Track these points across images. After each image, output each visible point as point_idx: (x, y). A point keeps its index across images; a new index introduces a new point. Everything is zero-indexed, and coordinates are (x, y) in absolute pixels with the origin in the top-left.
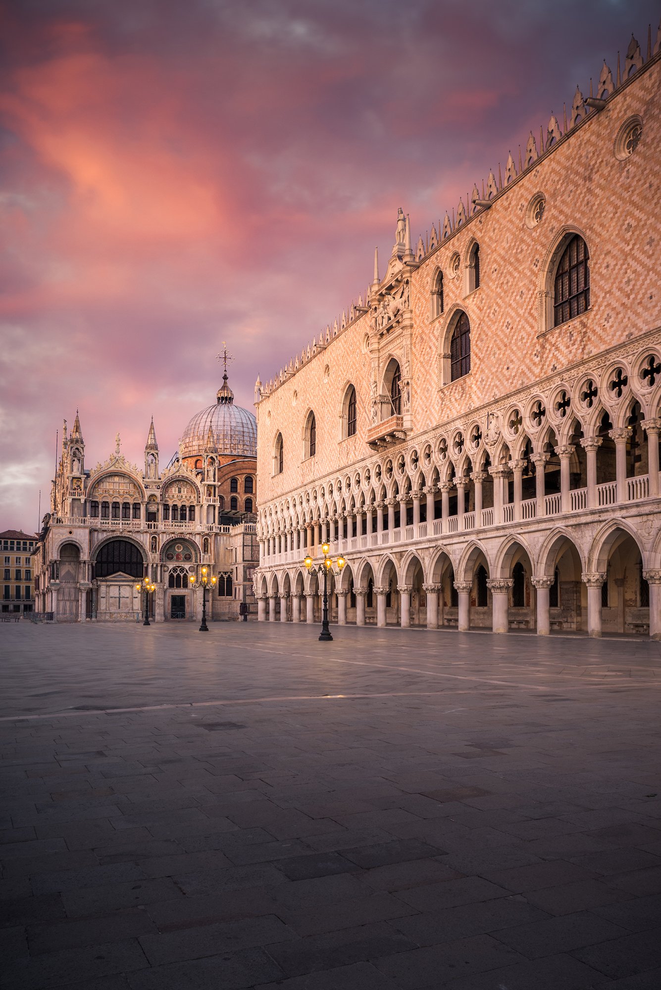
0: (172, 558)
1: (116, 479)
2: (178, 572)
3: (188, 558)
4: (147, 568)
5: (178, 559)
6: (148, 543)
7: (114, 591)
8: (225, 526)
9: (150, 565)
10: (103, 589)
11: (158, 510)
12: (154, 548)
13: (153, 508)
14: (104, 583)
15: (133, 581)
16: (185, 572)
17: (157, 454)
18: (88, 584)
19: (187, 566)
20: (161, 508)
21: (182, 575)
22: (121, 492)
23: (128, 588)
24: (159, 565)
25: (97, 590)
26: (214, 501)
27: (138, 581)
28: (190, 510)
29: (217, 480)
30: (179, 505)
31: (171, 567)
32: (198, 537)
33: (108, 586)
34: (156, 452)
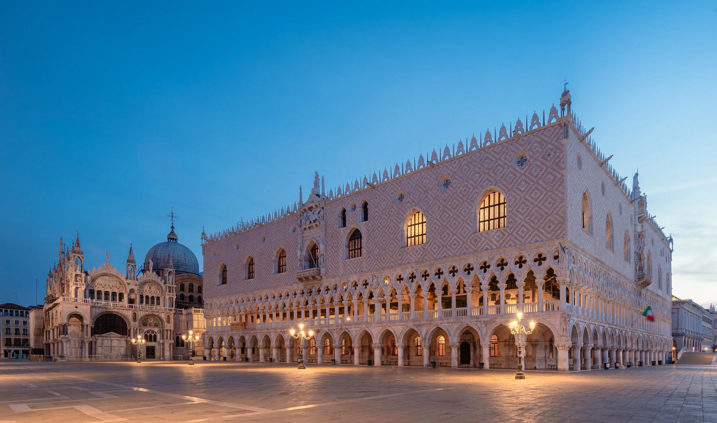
0: (147, 325)
1: (107, 278)
2: (150, 333)
3: (156, 326)
4: (130, 330)
5: (150, 325)
6: (131, 316)
7: (107, 342)
8: (180, 309)
9: (132, 329)
10: (99, 342)
11: (136, 297)
12: (135, 319)
13: (133, 296)
14: (100, 338)
15: (121, 337)
16: (155, 333)
17: (135, 266)
18: (90, 339)
19: (156, 330)
20: (138, 297)
21: (153, 335)
22: (111, 286)
23: (117, 341)
24: (138, 329)
25: (95, 342)
26: (173, 295)
27: (124, 337)
28: (157, 299)
29: (174, 284)
30: (150, 296)
31: (146, 330)
32: (163, 314)
33: (103, 340)
34: (134, 262)
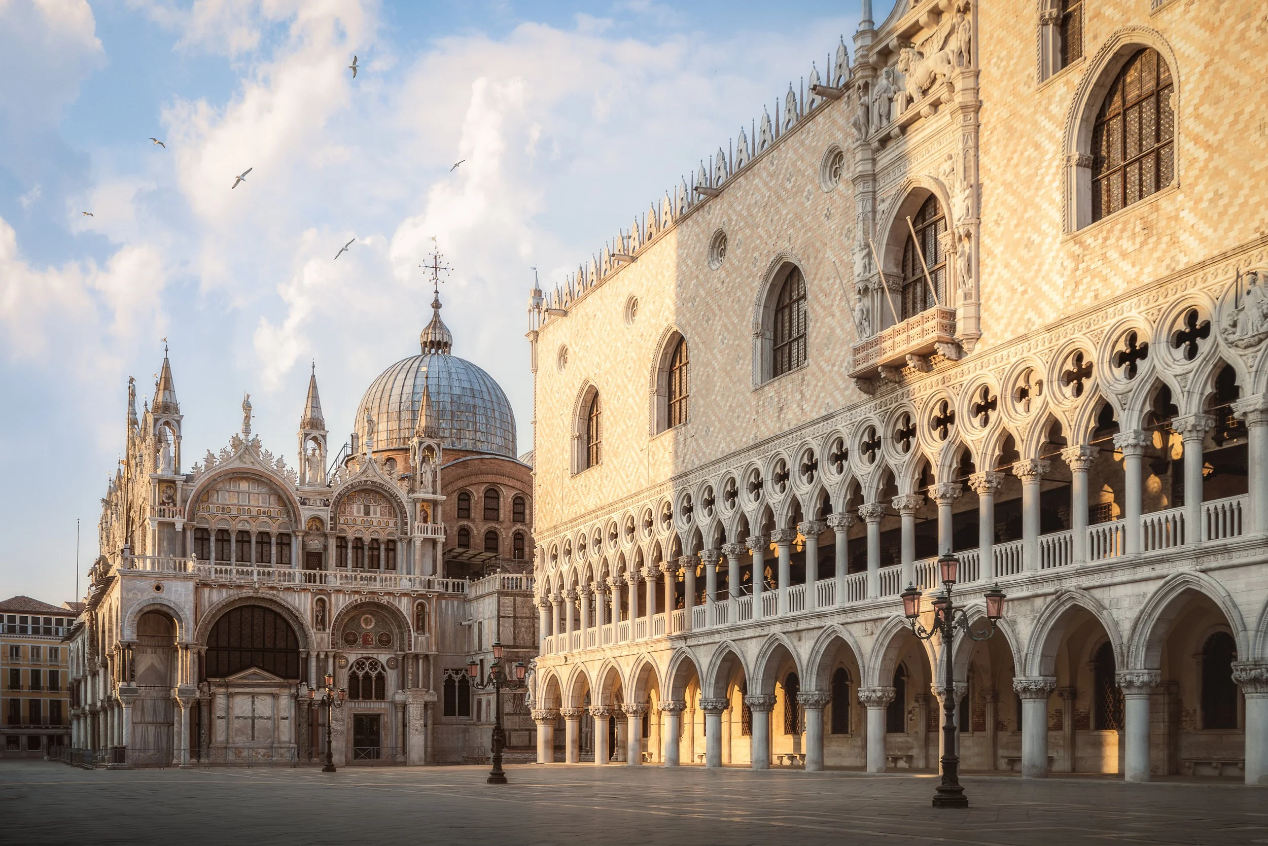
0: (355, 641)
1: (244, 486)
2: (367, 669)
3: (385, 642)
4: (307, 660)
5: (366, 642)
6: (309, 612)
7: (242, 705)
8: (456, 581)
9: (314, 654)
10: (220, 701)
11: (326, 547)
12: (321, 621)
13: (315, 544)
14: (222, 690)
15: (281, 686)
16: (380, 669)
17: (324, 437)
18: (194, 692)
19: (383, 657)
20: (332, 543)
21: (374, 674)
22: (254, 511)
23: (269, 700)
24: (331, 655)
25: (210, 703)
26: (435, 531)
27: (290, 686)
28: (387, 550)
29: (439, 490)
30: (367, 539)
31: (352, 658)
32: (405, 600)
33: (229, 696)
34: (322, 433)
